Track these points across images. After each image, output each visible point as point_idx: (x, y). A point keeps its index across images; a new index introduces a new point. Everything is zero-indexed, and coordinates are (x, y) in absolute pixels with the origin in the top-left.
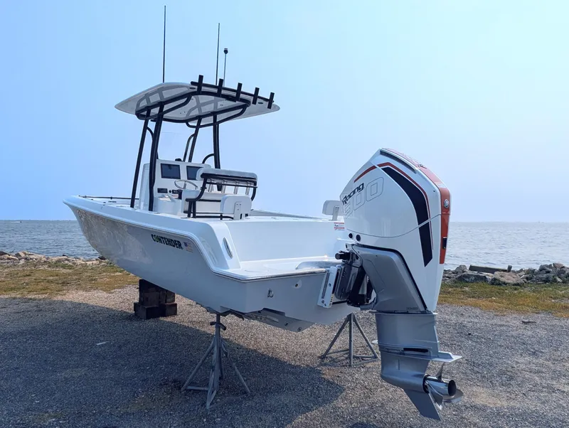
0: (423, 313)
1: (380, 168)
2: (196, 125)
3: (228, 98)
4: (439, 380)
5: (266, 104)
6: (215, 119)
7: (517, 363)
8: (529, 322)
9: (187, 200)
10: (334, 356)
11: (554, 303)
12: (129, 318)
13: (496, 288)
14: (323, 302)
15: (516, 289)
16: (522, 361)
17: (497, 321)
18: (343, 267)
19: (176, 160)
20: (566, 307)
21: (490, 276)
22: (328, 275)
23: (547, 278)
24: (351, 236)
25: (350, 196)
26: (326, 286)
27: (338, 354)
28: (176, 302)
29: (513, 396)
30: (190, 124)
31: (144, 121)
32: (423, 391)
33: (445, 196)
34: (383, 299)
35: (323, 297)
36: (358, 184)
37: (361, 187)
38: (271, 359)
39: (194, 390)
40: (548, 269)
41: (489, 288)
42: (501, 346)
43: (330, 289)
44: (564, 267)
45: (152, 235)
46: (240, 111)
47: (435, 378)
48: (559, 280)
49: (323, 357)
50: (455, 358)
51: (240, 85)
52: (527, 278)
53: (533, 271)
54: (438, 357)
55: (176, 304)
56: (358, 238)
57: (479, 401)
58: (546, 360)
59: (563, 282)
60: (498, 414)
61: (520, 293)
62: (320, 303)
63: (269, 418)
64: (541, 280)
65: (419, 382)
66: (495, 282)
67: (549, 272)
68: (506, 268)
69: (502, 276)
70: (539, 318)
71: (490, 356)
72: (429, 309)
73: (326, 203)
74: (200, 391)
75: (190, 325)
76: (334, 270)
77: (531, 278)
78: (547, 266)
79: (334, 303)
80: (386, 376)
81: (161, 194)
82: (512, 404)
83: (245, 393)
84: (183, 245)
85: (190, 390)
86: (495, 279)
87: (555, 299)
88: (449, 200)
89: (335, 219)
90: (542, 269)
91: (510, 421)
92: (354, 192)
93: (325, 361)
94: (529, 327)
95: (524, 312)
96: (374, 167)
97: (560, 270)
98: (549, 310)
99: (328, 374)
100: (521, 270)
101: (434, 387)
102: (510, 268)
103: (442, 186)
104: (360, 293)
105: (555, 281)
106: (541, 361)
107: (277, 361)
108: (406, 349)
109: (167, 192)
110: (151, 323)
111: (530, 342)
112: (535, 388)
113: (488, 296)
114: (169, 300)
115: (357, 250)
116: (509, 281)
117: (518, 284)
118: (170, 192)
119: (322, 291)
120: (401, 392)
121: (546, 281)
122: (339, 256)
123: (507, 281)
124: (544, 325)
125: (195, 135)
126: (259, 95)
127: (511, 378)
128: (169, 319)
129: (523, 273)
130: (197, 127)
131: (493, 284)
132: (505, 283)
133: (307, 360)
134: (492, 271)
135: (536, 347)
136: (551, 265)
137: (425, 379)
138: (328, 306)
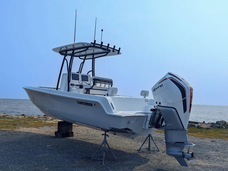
0: (182, 130)
1: (169, 79)
2: (84, 58)
3: (103, 49)
4: (188, 153)
5: (117, 52)
6: (93, 56)
7: (211, 153)
8: (213, 141)
9: (86, 89)
10: (143, 150)
11: (223, 135)
12: (53, 137)
13: (199, 130)
14: (145, 127)
15: (207, 130)
16: (212, 153)
17: (201, 140)
18: (153, 114)
19: (77, 72)
20: (227, 137)
21: (196, 125)
22: (147, 117)
23: (219, 126)
24: (157, 103)
25: (156, 89)
26: (146, 121)
27: (144, 150)
28: (73, 131)
29: (211, 162)
30: (81, 57)
31: (64, 56)
32: (182, 157)
33: (191, 89)
34: (168, 125)
35: (145, 125)
36: (160, 84)
37: (162, 85)
38: (119, 151)
39: (96, 160)
40: (220, 123)
41: (196, 129)
42: (204, 148)
43: (148, 122)
44: (226, 122)
45: (78, 102)
46: (105, 54)
47: (187, 152)
48: (224, 127)
49: (139, 150)
50: (194, 145)
51: (109, 44)
52: (211, 126)
53: (214, 123)
54: (188, 145)
55: (73, 132)
56: (160, 103)
57: (199, 164)
58: (221, 152)
59: (226, 128)
60: (206, 167)
61: (209, 131)
62: (144, 127)
63: (127, 168)
64: (217, 127)
65: (181, 154)
66: (198, 127)
67: (220, 124)
68: (203, 122)
69: (201, 125)
70: (217, 140)
71: (201, 151)
72: (185, 128)
73: (142, 92)
74: (98, 160)
75: (82, 140)
76: (150, 115)
77: (213, 126)
78: (219, 122)
79: (149, 127)
80: (168, 153)
81: (72, 86)
82: (211, 164)
83: (115, 160)
84: (93, 105)
85: (94, 160)
86: (198, 126)
87: (223, 134)
88: (193, 91)
89: (145, 97)
90: (217, 123)
91: (211, 169)
92: (158, 87)
93: (140, 151)
94: (214, 143)
95: (211, 138)
96: (167, 79)
97: (225, 123)
98: (221, 137)
99: (142, 155)
100: (209, 123)
101: (186, 155)
102: (204, 122)
103: (191, 86)
104: (159, 124)
105: (222, 127)
106: (219, 153)
107: (122, 152)
108: (176, 143)
109: (74, 85)
110: (64, 139)
111: (214, 147)
112: (218, 160)
113: (196, 132)
114: (70, 130)
115: (159, 108)
116: (204, 127)
117: (208, 128)
118: (75, 85)
119: (144, 123)
120: (173, 158)
121: (219, 127)
122: (151, 110)
123: (203, 127)
124: (219, 142)
125: (83, 62)
126: (115, 48)
127: (209, 158)
128: (71, 138)
129: (209, 124)
130: (84, 59)
131: (198, 128)
132: (203, 128)
133: (133, 151)
134: (197, 123)
135: (217, 149)
136: (221, 121)
137: (183, 153)
138: (147, 128)
